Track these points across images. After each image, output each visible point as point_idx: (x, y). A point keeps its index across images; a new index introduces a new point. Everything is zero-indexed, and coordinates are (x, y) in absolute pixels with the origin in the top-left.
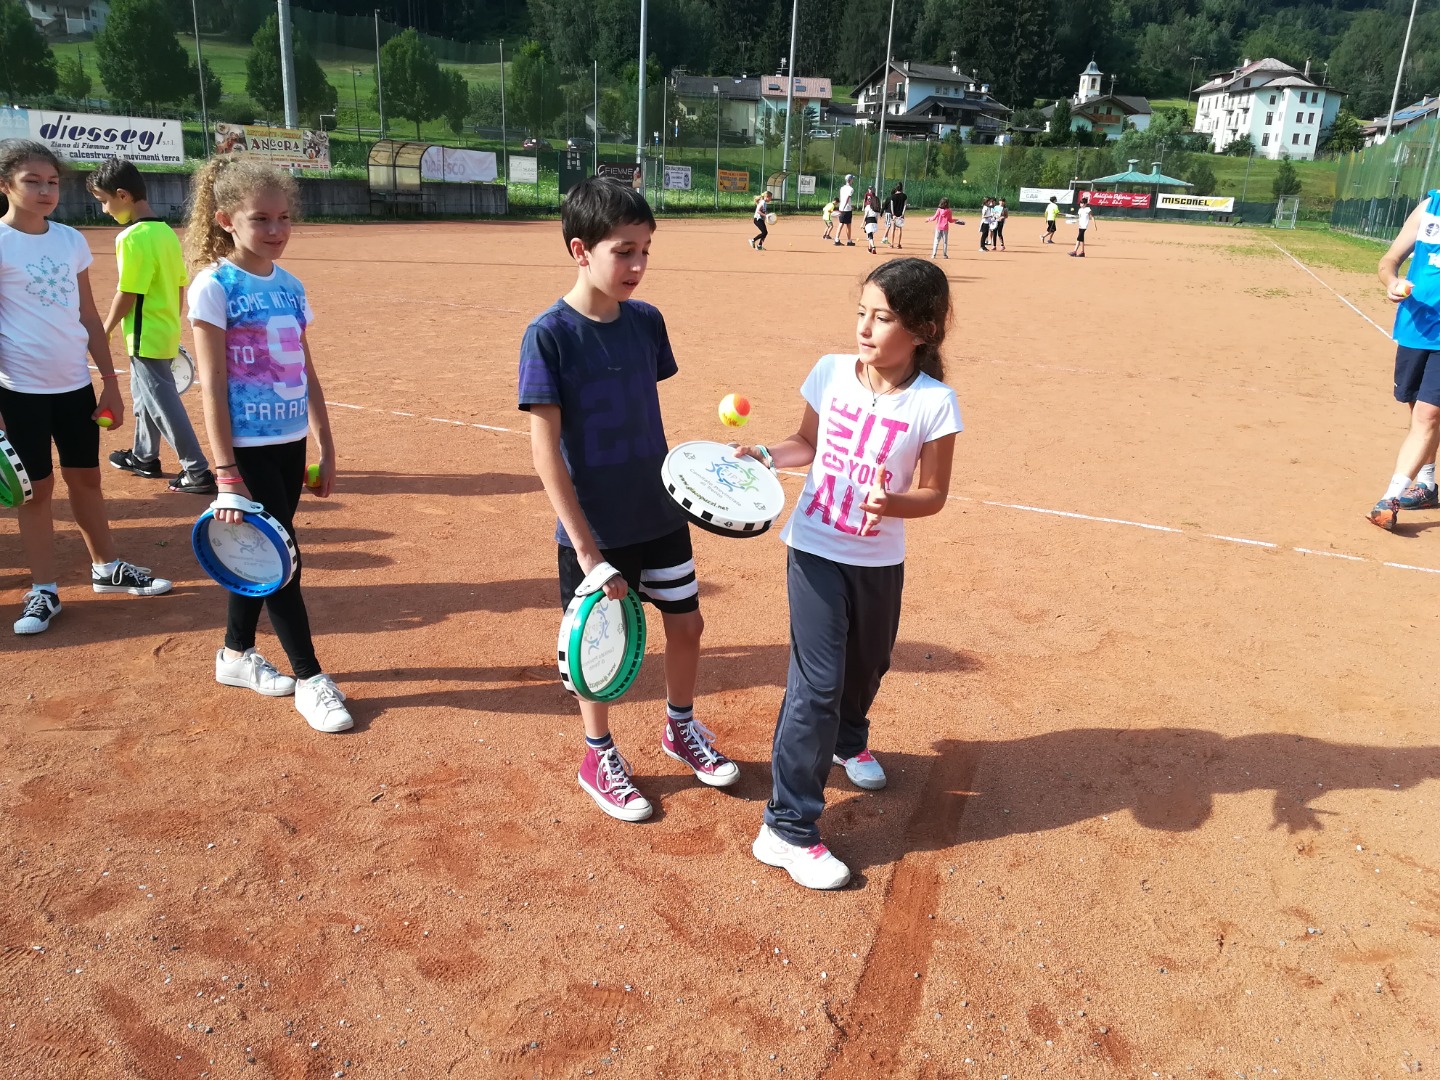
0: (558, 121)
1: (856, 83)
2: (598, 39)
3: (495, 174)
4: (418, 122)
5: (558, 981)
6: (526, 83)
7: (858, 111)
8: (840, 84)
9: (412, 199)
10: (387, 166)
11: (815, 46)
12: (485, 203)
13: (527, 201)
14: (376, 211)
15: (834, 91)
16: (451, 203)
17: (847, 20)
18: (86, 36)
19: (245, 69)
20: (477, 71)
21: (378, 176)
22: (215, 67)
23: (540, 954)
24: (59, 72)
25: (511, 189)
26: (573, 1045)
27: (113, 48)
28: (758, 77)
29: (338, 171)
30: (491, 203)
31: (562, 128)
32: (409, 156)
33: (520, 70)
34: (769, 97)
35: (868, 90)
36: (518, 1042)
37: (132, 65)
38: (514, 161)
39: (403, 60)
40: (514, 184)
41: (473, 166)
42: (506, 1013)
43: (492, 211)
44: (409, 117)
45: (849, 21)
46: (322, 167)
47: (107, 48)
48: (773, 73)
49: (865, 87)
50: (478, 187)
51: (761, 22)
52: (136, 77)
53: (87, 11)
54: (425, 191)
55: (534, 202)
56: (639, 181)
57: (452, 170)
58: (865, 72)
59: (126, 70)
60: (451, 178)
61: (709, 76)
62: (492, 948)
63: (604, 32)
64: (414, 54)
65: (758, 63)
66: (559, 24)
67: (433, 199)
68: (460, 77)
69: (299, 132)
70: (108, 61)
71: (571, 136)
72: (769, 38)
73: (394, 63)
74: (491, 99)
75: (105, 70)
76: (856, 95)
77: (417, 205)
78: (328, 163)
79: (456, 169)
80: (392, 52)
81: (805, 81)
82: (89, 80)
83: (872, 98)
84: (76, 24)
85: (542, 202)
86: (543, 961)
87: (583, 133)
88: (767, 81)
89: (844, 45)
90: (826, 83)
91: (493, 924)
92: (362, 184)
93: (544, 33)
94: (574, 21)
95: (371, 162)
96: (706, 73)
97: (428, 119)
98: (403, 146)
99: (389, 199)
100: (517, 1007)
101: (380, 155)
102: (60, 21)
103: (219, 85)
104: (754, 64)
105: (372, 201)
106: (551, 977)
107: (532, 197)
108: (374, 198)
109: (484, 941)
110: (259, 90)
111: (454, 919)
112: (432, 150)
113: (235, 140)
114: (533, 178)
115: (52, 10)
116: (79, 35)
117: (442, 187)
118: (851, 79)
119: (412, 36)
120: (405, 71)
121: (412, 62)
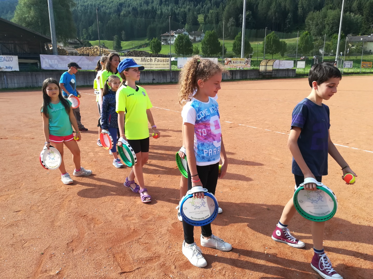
0: (311, 51)
2: (325, 29)
3: (293, 66)
4: (273, 54)
6: (303, 42)
9: (270, 74)
10: (265, 66)
12: (289, 74)
13: (301, 73)
14: (260, 77)
16: (280, 74)
18: (200, 41)
19: (232, 45)
20: (289, 41)
21: (262, 68)
22: (226, 46)
24: (193, 50)
25: (297, 70)
27: (205, 43)
29: (252, 68)
30: (291, 74)
31: (312, 53)
32: (270, 63)
33: (302, 39)
37: (208, 46)
38: (298, 62)
39: (270, 39)
40: (298, 69)
41: (287, 64)
43: (291, 76)
44: (270, 53)
46: (249, 67)
47: (204, 43)
50: (288, 70)
52: (209, 49)
53: (200, 36)
54: (273, 71)
55: (303, 73)
57: (281, 66)
59: (207, 48)
60: (281, 68)
61: (360, 36)
63: (327, 27)
64: (274, 37)
66: (314, 26)
67: (275, 73)
68: (285, 42)
69: (244, 59)
70: (203, 46)
71: (314, 55)
73: (268, 41)
74: (293, 47)
75: (203, 48)
77: (271, 75)
78: (250, 66)
79: (282, 65)
80: (268, 38)
82: (199, 50)
84: (198, 39)
85: (306, 73)
87: (318, 54)
92: (258, 71)
93: (309, 29)
94: (318, 24)
95: (261, 65)
96: (359, 35)
97: (275, 54)
98: (269, 60)
99: (264, 74)
101: (263, 63)
102: (195, 38)
103: (226, 49)
105: (260, 75)
107: (303, 72)
108: (260, 74)
110: (235, 50)
112: (277, 61)
113: (229, 62)
114: (304, 66)
115: (193, 36)
116: (198, 41)
117: (278, 70)
119: (274, 33)
120: (271, 42)
121: (273, 40)
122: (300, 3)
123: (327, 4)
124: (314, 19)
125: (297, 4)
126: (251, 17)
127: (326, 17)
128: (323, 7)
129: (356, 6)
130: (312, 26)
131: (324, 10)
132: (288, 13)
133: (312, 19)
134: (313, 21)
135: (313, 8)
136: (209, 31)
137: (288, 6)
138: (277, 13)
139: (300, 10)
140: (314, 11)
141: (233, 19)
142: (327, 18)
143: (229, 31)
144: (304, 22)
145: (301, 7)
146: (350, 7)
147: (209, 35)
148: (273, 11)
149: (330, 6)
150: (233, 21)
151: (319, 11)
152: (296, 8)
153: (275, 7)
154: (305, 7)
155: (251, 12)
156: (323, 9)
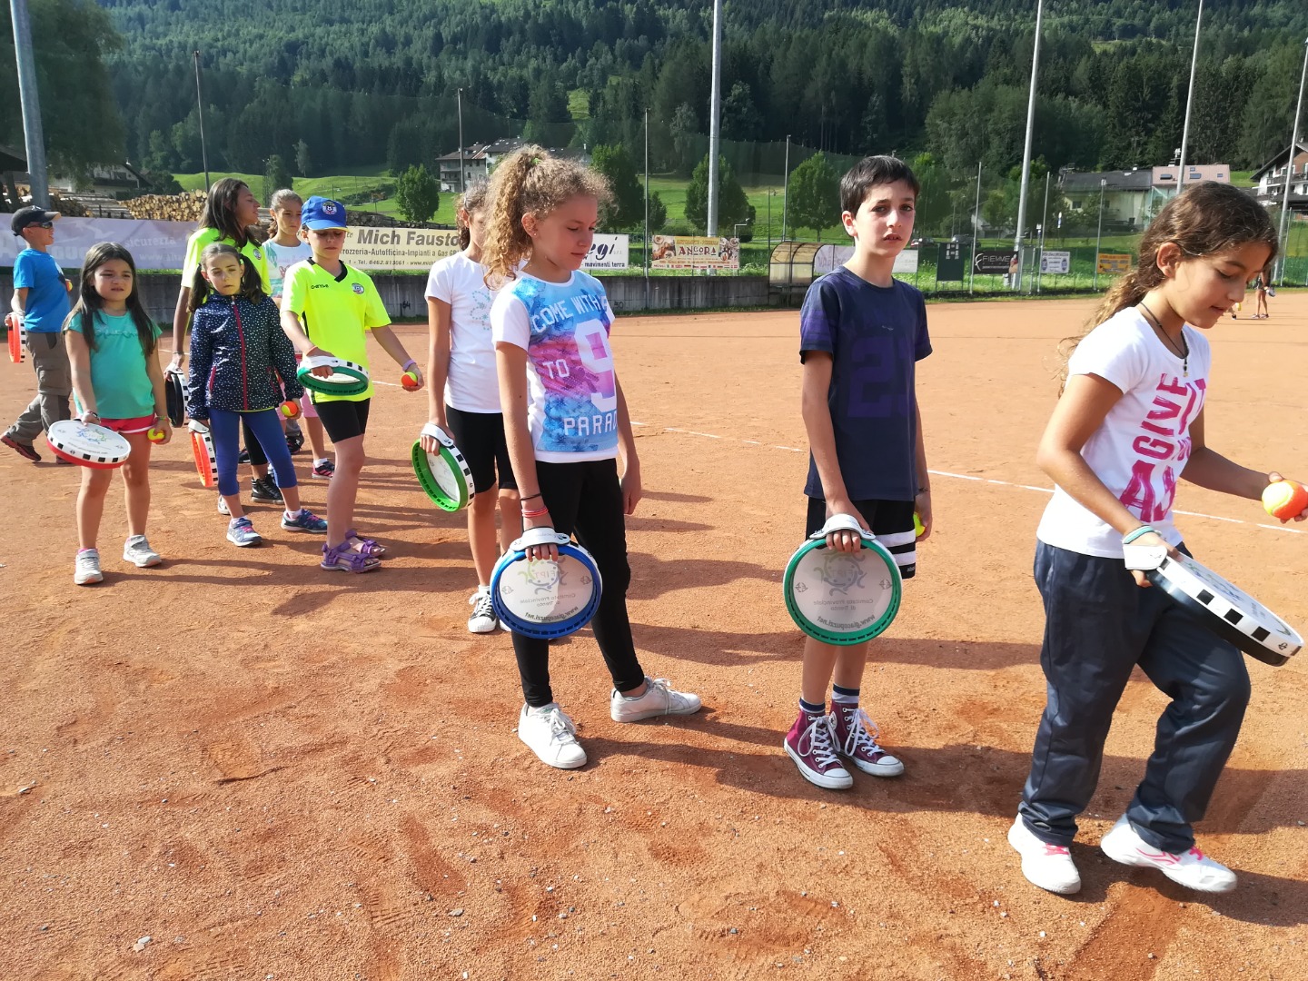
0: (945, 221)
1: (1259, 167)
4: (818, 229)
5: (770, 885)
7: (1260, 193)
8: (1240, 170)
10: (785, 263)
11: (1214, 136)
15: (1232, 177)
17: (1251, 108)
19: (685, 198)
22: (663, 198)
23: (759, 860)
26: (769, 939)
28: (1150, 169)
29: (745, 270)
31: (948, 228)
32: (805, 255)
34: (1159, 186)
35: (1271, 173)
36: (720, 926)
39: (810, 179)
42: (716, 901)
44: (812, 226)
45: (1253, 109)
48: (1165, 164)
49: (1268, 170)
51: (1156, 118)
56: (1016, 266)
58: (1269, 156)
61: (1097, 172)
62: (718, 847)
64: (821, 172)
65: (1151, 156)
66: (953, 139)
69: (717, 240)
71: (955, 234)
72: (1163, 131)
76: (1257, 178)
78: (738, 264)
80: (802, 173)
81: (1200, 169)
83: (1276, 180)
86: (761, 866)
87: (967, 229)
88: (1158, 172)
89: (1246, 132)
90: (1224, 169)
91: (722, 827)
93: (938, 147)
94: (968, 134)
95: (772, 260)
96: (1094, 169)
97: (828, 227)
98: (801, 246)
100: (727, 898)
101: (781, 255)
103: (664, 212)
104: (1145, 158)
106: (764, 881)
108: (772, 290)
109: (712, 840)
110: (693, 213)
111: (689, 818)
112: (823, 248)
113: (667, 249)
114: (913, 268)
118: (1254, 164)
119: (821, 159)
120: (812, 188)
121: (819, 180)
122: (907, 61)
123: (996, 67)
124: (955, 114)
125: (899, 65)
126: (749, 103)
127: (990, 110)
128: (981, 76)
129: (1086, 77)
130: (946, 139)
131: (984, 85)
132: (871, 94)
133: (949, 115)
134: (950, 124)
135: (950, 79)
136: (605, 147)
137: (868, 71)
138: (833, 93)
139: (908, 85)
140: (953, 90)
141: (688, 110)
142: (996, 113)
143: (677, 148)
144: (922, 124)
145: (911, 75)
146: (1067, 79)
147: (606, 160)
148: (820, 84)
149: (1005, 74)
150: (689, 117)
151: (970, 90)
152: (896, 78)
153: (826, 73)
154: (924, 76)
155: (747, 87)
156: (980, 81)
